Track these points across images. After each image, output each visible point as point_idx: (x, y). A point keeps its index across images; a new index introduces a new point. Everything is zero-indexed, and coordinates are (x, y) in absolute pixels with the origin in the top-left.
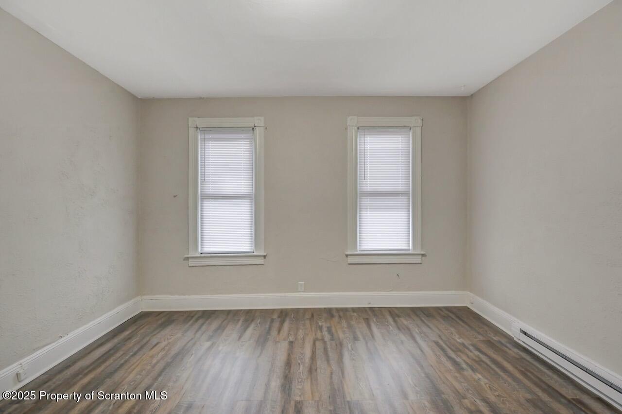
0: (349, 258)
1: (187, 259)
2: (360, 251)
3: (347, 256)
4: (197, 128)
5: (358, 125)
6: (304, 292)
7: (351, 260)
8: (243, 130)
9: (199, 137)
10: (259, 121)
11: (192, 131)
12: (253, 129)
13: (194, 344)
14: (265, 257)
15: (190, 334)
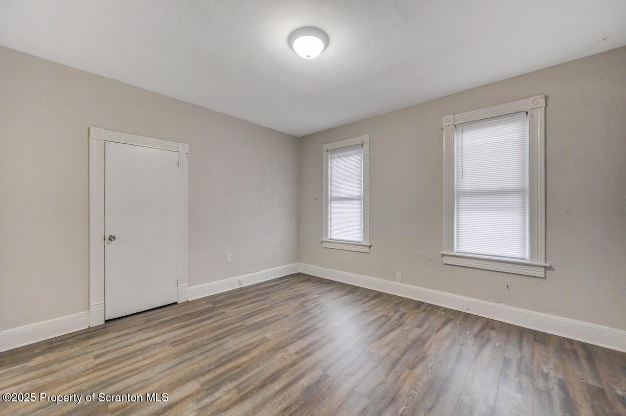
0: (445, 258)
1: (322, 242)
2: (457, 252)
3: (443, 255)
4: (328, 151)
5: (455, 123)
6: (401, 282)
7: (447, 260)
8: (356, 147)
9: (329, 157)
10: (366, 138)
11: (325, 153)
12: (362, 145)
13: (310, 294)
14: (370, 247)
15: (312, 289)
